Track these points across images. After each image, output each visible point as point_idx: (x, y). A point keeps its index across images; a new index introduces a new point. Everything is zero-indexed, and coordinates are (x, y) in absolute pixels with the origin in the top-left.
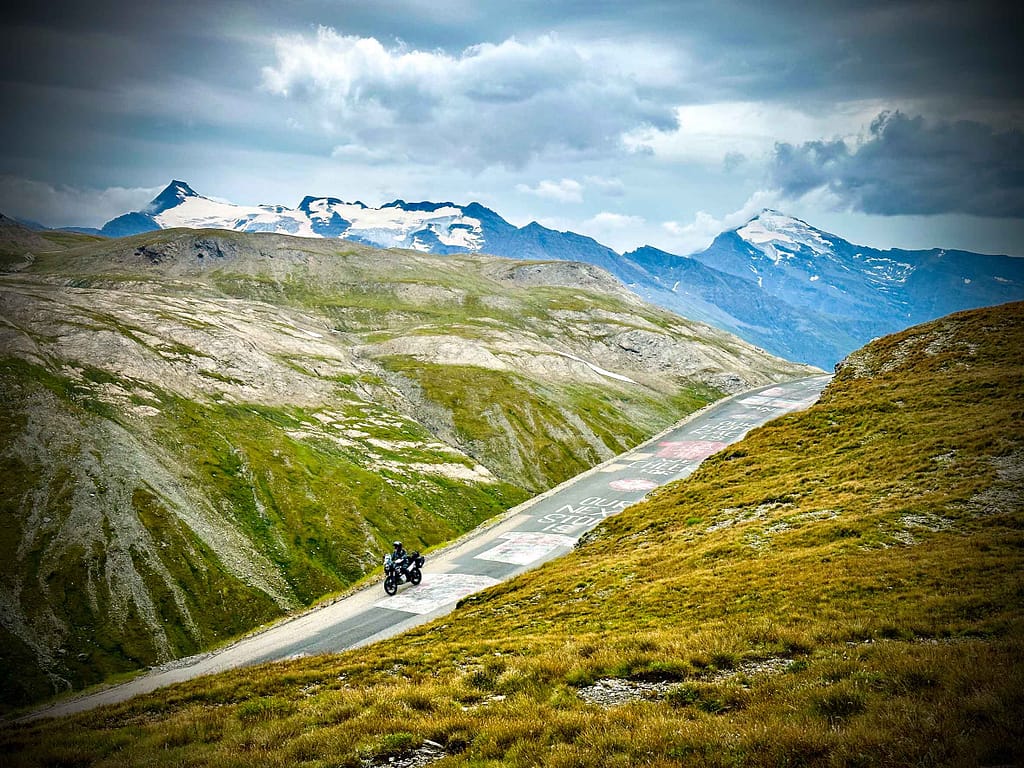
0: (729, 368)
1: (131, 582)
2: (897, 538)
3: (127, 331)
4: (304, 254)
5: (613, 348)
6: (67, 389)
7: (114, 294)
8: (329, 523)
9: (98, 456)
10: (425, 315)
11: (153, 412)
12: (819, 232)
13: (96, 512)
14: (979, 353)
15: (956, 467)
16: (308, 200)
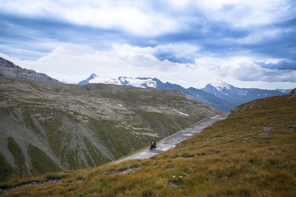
0: (209, 113)
1: (83, 157)
2: (243, 142)
3: (82, 104)
4: (119, 89)
5: (184, 108)
6: (70, 116)
7: (80, 97)
8: (124, 145)
9: (76, 130)
10: (144, 101)
11: (88, 121)
12: (228, 84)
13: (76, 142)
14: (261, 107)
15: (256, 129)
16: (120, 77)
